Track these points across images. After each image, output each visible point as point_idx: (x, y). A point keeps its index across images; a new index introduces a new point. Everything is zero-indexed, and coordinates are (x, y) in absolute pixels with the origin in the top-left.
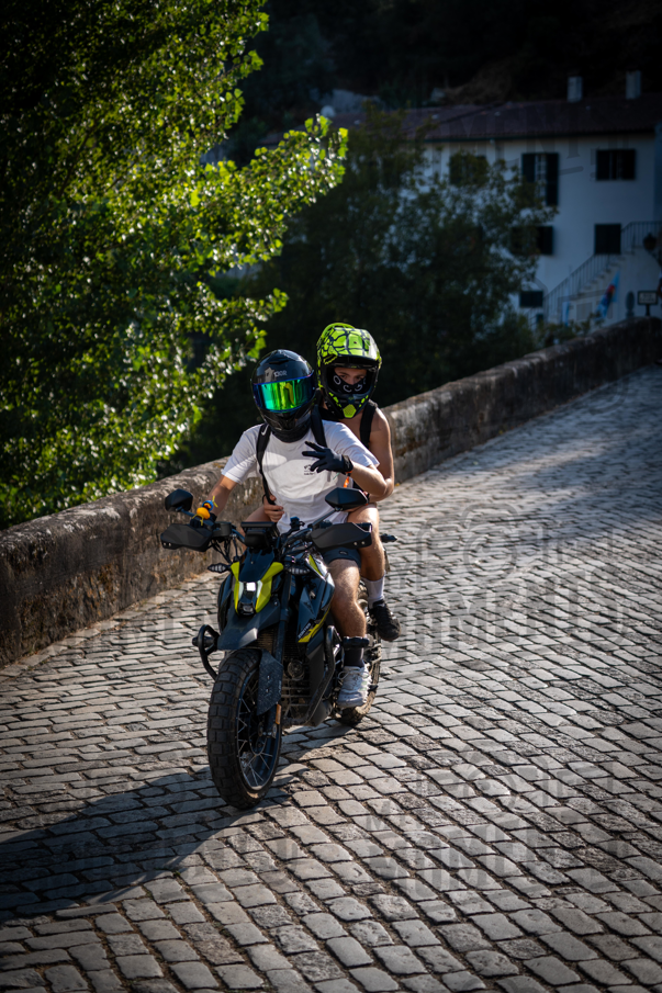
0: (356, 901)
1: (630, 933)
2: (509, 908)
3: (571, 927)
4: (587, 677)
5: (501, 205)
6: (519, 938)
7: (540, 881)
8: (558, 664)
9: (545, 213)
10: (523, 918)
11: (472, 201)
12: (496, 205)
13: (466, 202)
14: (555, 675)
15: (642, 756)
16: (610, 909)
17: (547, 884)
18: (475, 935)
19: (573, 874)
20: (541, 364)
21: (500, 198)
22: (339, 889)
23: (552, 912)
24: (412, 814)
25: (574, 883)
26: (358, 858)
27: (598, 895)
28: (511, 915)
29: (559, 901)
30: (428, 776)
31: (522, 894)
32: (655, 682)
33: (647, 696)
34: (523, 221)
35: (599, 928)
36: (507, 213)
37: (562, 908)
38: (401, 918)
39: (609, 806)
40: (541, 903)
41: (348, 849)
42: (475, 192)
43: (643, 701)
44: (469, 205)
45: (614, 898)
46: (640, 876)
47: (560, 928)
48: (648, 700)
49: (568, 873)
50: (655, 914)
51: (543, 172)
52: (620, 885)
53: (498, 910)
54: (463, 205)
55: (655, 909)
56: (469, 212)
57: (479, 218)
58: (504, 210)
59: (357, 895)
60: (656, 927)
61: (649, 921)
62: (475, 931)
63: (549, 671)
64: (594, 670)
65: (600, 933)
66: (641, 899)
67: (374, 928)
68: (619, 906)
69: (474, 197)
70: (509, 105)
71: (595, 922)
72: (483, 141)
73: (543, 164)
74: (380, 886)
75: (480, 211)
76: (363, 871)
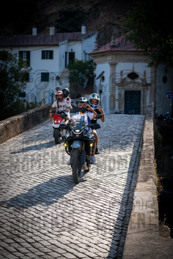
0: (10, 239)
1: (76, 243)
2: (47, 240)
3: (62, 243)
4: (57, 191)
5: (15, 67)
6: (51, 245)
7: (53, 234)
8: (49, 189)
9: (29, 69)
10: (51, 241)
11: (7, 65)
12: (14, 67)
13: (5, 66)
14: (49, 191)
15: (74, 208)
16: (71, 239)
17: (55, 235)
18: (40, 245)
19: (61, 232)
20: (33, 113)
21: (15, 65)
22: (5, 237)
23: (58, 240)
24: (19, 222)
25: (61, 234)
26: (8, 231)
27: (68, 237)
28: (48, 241)
29: (58, 238)
30: (21, 214)
31: (50, 237)
32: (75, 192)
33: (73, 195)
34: (22, 72)
35: (69, 243)
36: (17, 69)
37: (59, 239)
38: (22, 242)
39: (67, 219)
40: (54, 238)
41: (5, 229)
42: (8, 63)
43: (72, 196)
44: (6, 67)
45: (72, 237)
46: (77, 233)
47: (60, 243)
48: (74, 196)
49: (60, 232)
50: (82, 240)
51: (25, 57)
52: (73, 235)
53: (44, 240)
54: (4, 66)
55: (81, 239)
56: (6, 69)
57: (9, 71)
58: (16, 68)
59: (9, 238)
60: (82, 242)
61: (80, 241)
62: (40, 244)
63: (47, 190)
64: (59, 190)
65: (69, 244)
66: (78, 237)
67: (16, 244)
68: (73, 238)
69: (7, 64)
70: (15, 36)
71: (68, 242)
72: (7, 47)
73: (25, 54)
74: (15, 236)
75: (9, 69)
76: (10, 233)
